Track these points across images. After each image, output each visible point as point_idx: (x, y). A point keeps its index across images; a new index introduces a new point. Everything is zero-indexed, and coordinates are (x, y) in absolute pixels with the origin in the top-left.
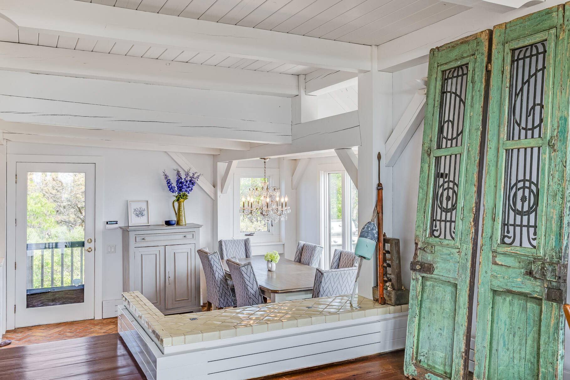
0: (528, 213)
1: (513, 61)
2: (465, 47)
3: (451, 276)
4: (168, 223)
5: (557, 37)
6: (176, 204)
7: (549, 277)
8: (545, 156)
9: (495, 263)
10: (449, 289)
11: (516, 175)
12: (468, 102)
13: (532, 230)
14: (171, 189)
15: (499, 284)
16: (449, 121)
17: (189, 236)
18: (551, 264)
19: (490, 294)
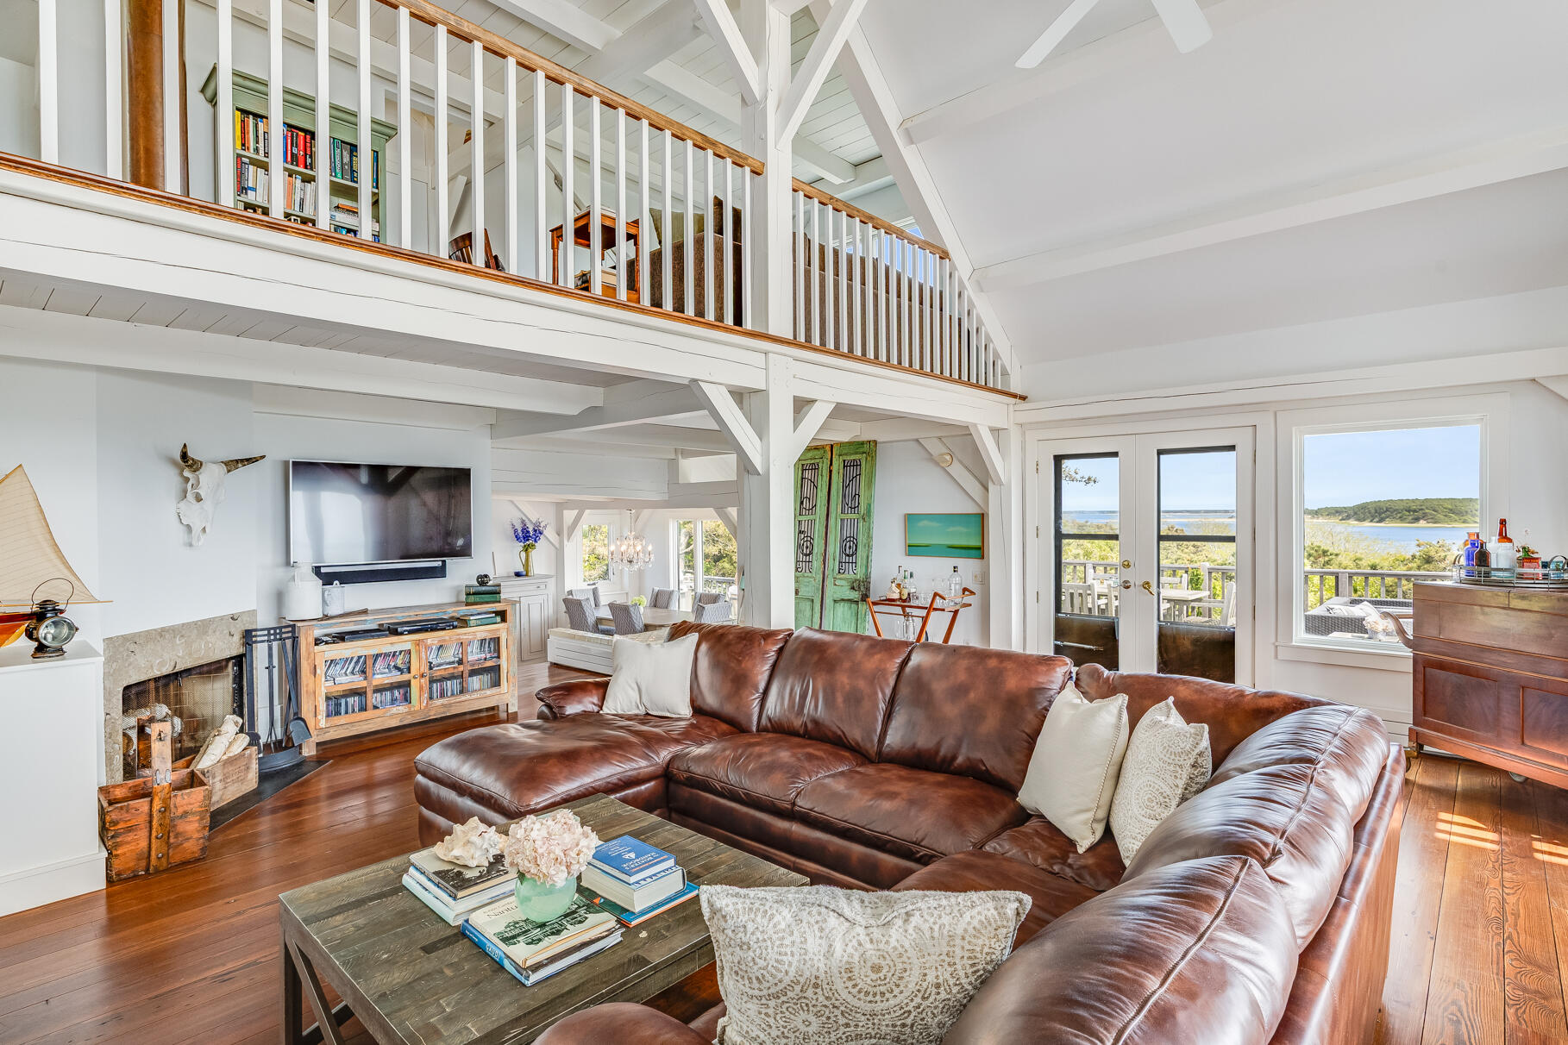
0: (852, 555)
1: (844, 466)
2: (816, 452)
3: (809, 595)
4: (518, 574)
5: (866, 459)
6: (523, 554)
7: (862, 588)
8: (861, 524)
9: (835, 585)
10: (809, 603)
11: (846, 533)
12: (819, 487)
13: (854, 565)
14: (517, 538)
15: (838, 596)
16: (807, 497)
17: (542, 587)
18: (863, 582)
19: (832, 603)
